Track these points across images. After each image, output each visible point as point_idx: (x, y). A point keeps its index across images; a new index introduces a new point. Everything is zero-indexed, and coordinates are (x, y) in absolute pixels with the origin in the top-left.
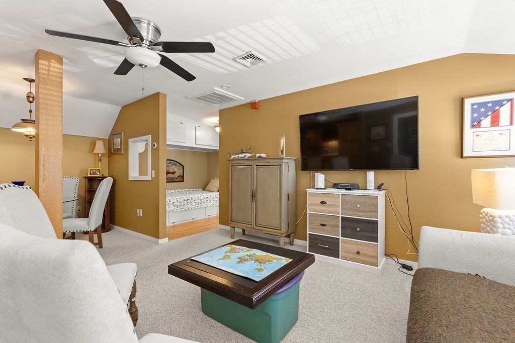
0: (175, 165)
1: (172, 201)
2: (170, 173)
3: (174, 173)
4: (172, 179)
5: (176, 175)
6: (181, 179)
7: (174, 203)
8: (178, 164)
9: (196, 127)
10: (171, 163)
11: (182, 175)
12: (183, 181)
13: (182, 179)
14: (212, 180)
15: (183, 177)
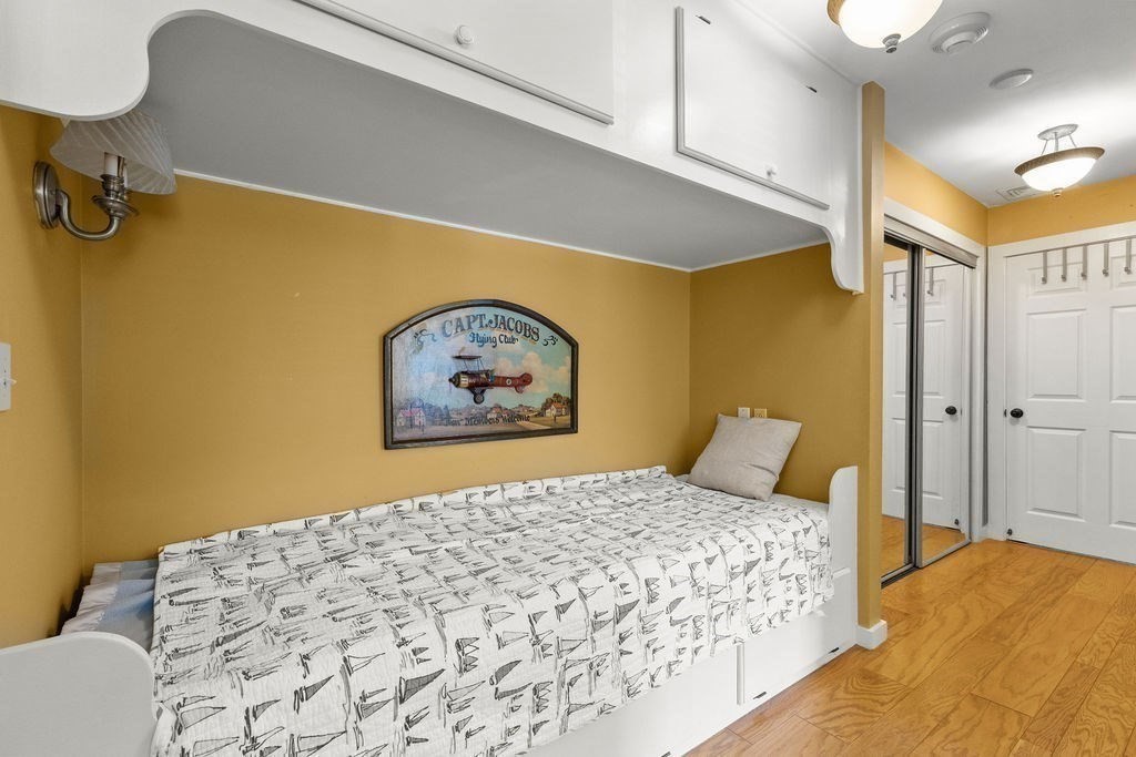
0: (530, 334)
1: (489, 658)
2: (501, 382)
3: (524, 381)
4: (513, 416)
5: (535, 396)
6: (565, 416)
7: (502, 672)
8: (545, 332)
9: (678, 15)
10: (505, 324)
11: (566, 394)
12: (572, 428)
13: (566, 420)
14: (726, 423)
15: (572, 405)
